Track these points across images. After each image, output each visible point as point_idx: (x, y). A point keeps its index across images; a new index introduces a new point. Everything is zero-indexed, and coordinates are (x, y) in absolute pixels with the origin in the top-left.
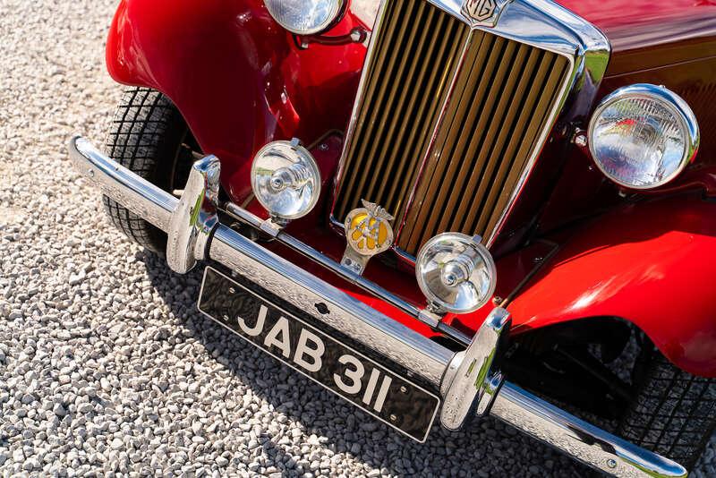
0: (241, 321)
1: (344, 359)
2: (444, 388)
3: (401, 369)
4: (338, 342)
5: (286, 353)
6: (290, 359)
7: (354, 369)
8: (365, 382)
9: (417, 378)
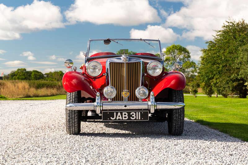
0: (111, 118)
1: (131, 114)
2: (149, 109)
3: (141, 110)
4: (129, 111)
5: (121, 119)
6: (122, 119)
7: (133, 114)
8: (136, 115)
9: (144, 110)
